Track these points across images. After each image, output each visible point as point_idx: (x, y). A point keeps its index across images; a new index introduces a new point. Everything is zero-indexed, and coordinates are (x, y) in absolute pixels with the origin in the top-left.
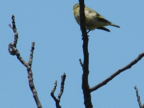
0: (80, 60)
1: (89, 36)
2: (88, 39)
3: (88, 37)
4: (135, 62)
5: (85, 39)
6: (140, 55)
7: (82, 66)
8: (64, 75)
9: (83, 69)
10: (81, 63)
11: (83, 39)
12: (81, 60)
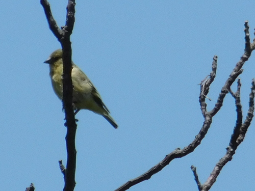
0: (60, 162)
1: (77, 120)
2: (76, 126)
3: (77, 123)
4: (158, 168)
5: (71, 125)
6: (167, 156)
7: (64, 172)
8: (31, 188)
9: (64, 178)
10: (62, 167)
11: (66, 125)
12: (62, 162)
